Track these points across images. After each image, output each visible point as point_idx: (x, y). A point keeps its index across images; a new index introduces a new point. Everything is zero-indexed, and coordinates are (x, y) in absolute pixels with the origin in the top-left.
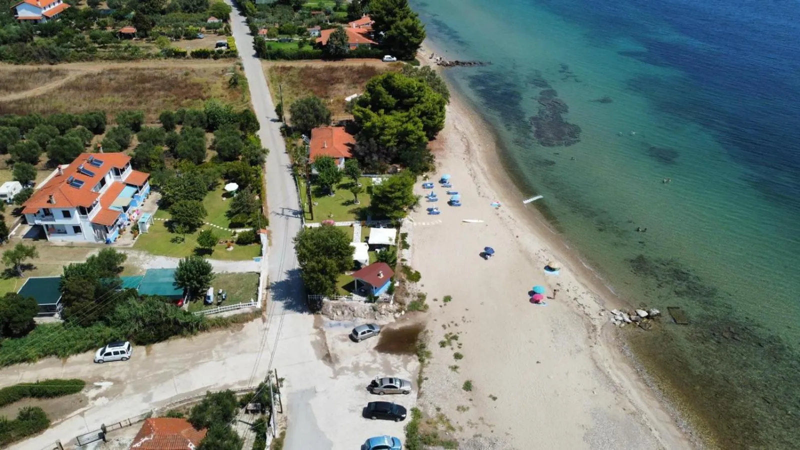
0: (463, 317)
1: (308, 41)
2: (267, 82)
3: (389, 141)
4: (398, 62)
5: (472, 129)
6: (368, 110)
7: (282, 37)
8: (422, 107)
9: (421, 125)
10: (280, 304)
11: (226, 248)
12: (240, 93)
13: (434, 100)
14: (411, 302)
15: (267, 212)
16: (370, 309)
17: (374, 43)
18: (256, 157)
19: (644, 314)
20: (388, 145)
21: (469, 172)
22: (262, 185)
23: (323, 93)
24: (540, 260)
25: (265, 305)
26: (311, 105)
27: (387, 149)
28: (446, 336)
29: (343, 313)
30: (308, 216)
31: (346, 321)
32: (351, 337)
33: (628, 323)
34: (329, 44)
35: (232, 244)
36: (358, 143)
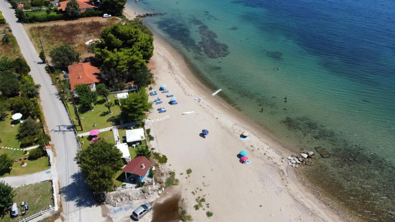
0: (203, 183)
1: (52, 9)
2: (30, 38)
3: (123, 68)
4: (113, 17)
5: (168, 53)
6: (105, 50)
7: (34, 8)
8: (139, 44)
9: (141, 55)
10: (72, 204)
11: (21, 165)
12: (11, 47)
13: (145, 39)
14: (167, 180)
15: (47, 130)
16: (140, 192)
17: (95, 7)
18: (32, 91)
19: (306, 156)
20: (123, 71)
21: (175, 81)
22: (40, 111)
23: (70, 41)
24: (235, 131)
25: (61, 206)
26: (65, 51)
27: (123, 74)
28: (197, 200)
29: (122, 200)
30: (79, 128)
31: (125, 205)
32: (132, 217)
33: (299, 164)
34: (67, 10)
35: (25, 161)
36: (103, 72)
